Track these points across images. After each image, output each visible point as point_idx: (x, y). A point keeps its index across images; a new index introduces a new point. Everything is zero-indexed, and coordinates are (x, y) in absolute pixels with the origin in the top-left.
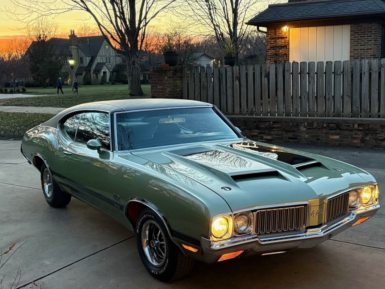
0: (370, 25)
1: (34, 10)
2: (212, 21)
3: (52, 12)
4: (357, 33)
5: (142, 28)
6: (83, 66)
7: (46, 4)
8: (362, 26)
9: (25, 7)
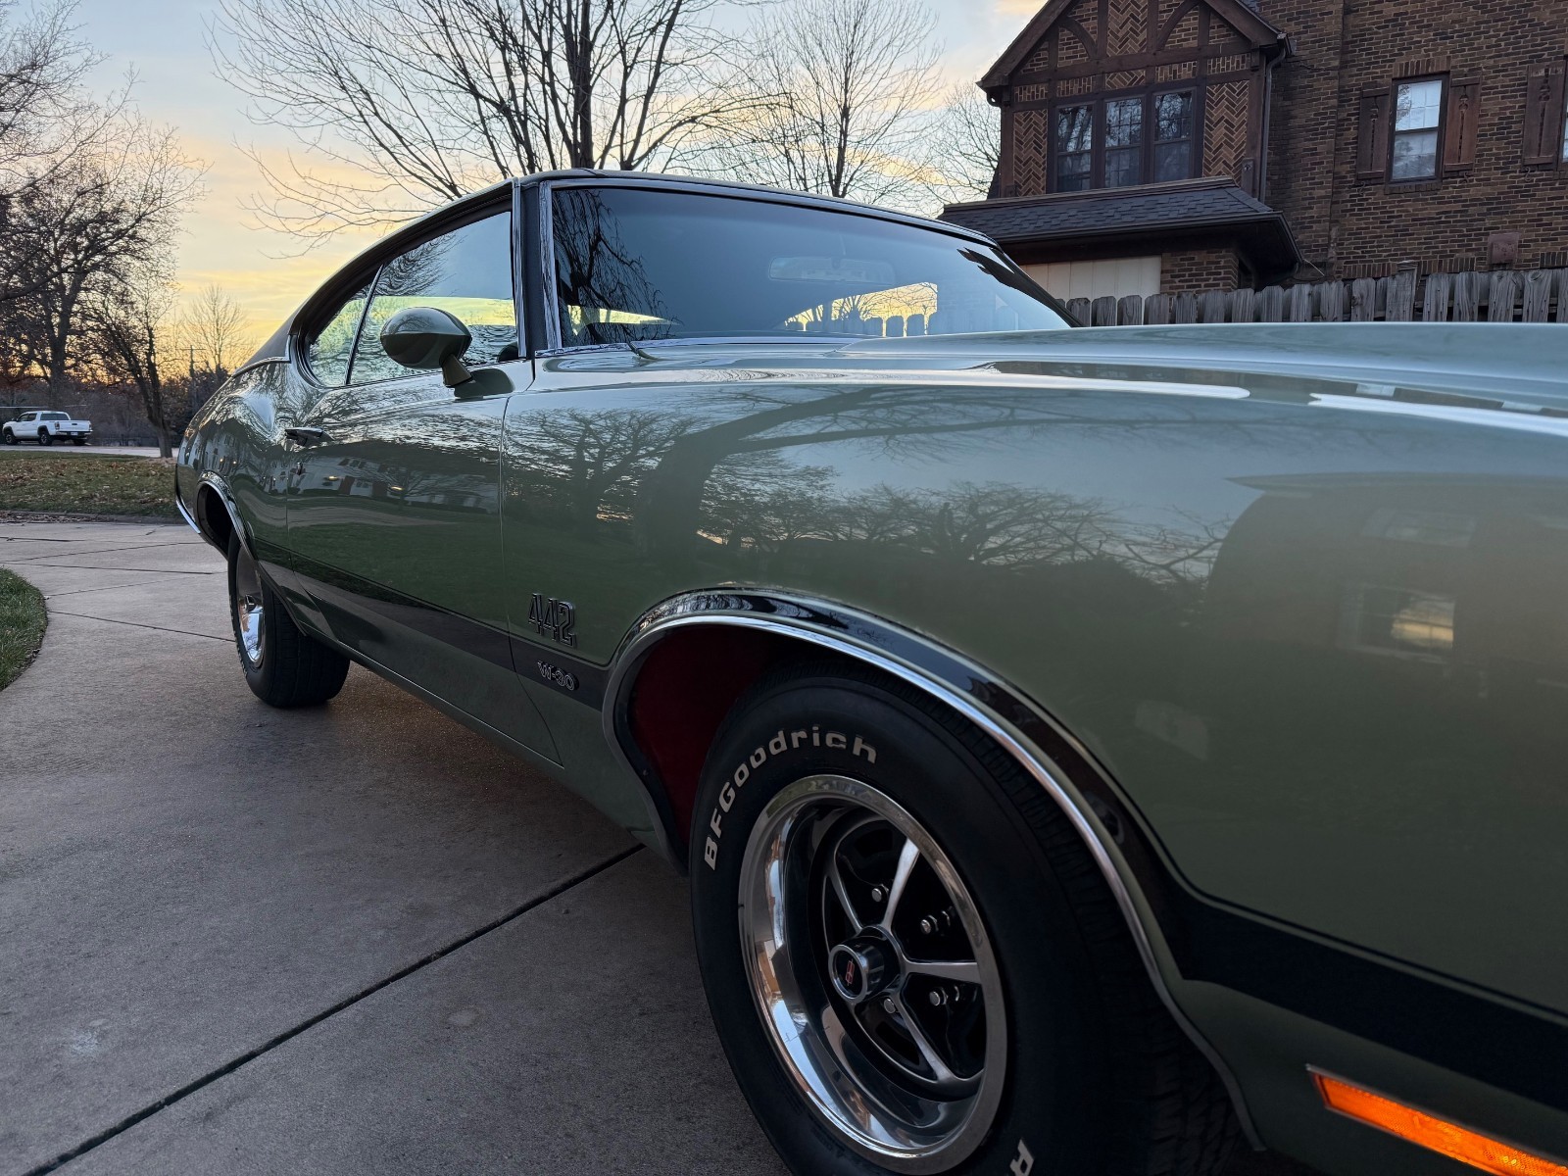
0: (1213, 257)
1: (330, 208)
3: (377, 215)
4: (1178, 276)
7: (360, 194)
8: (1193, 259)
9: (305, 199)
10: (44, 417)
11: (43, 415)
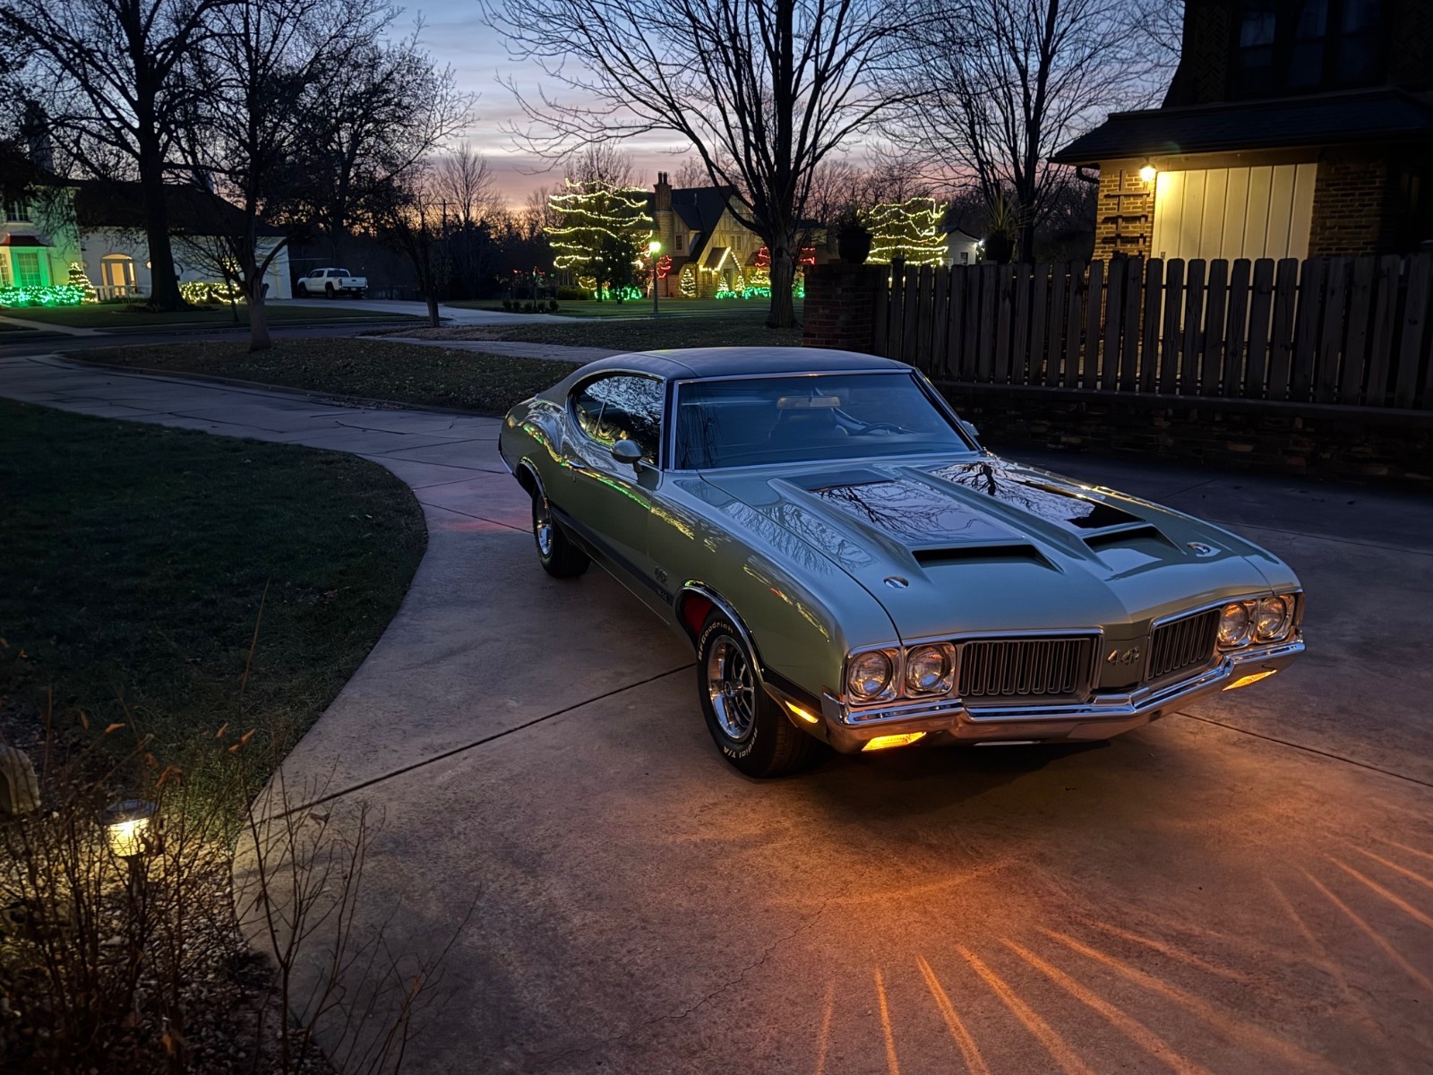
0: (1369, 167)
1: (571, 129)
2: (976, 153)
3: (609, 133)
4: (1333, 185)
5: (805, 170)
6: (682, 255)
8: (1349, 168)
9: (551, 122)
10: (330, 274)
11: (329, 272)
